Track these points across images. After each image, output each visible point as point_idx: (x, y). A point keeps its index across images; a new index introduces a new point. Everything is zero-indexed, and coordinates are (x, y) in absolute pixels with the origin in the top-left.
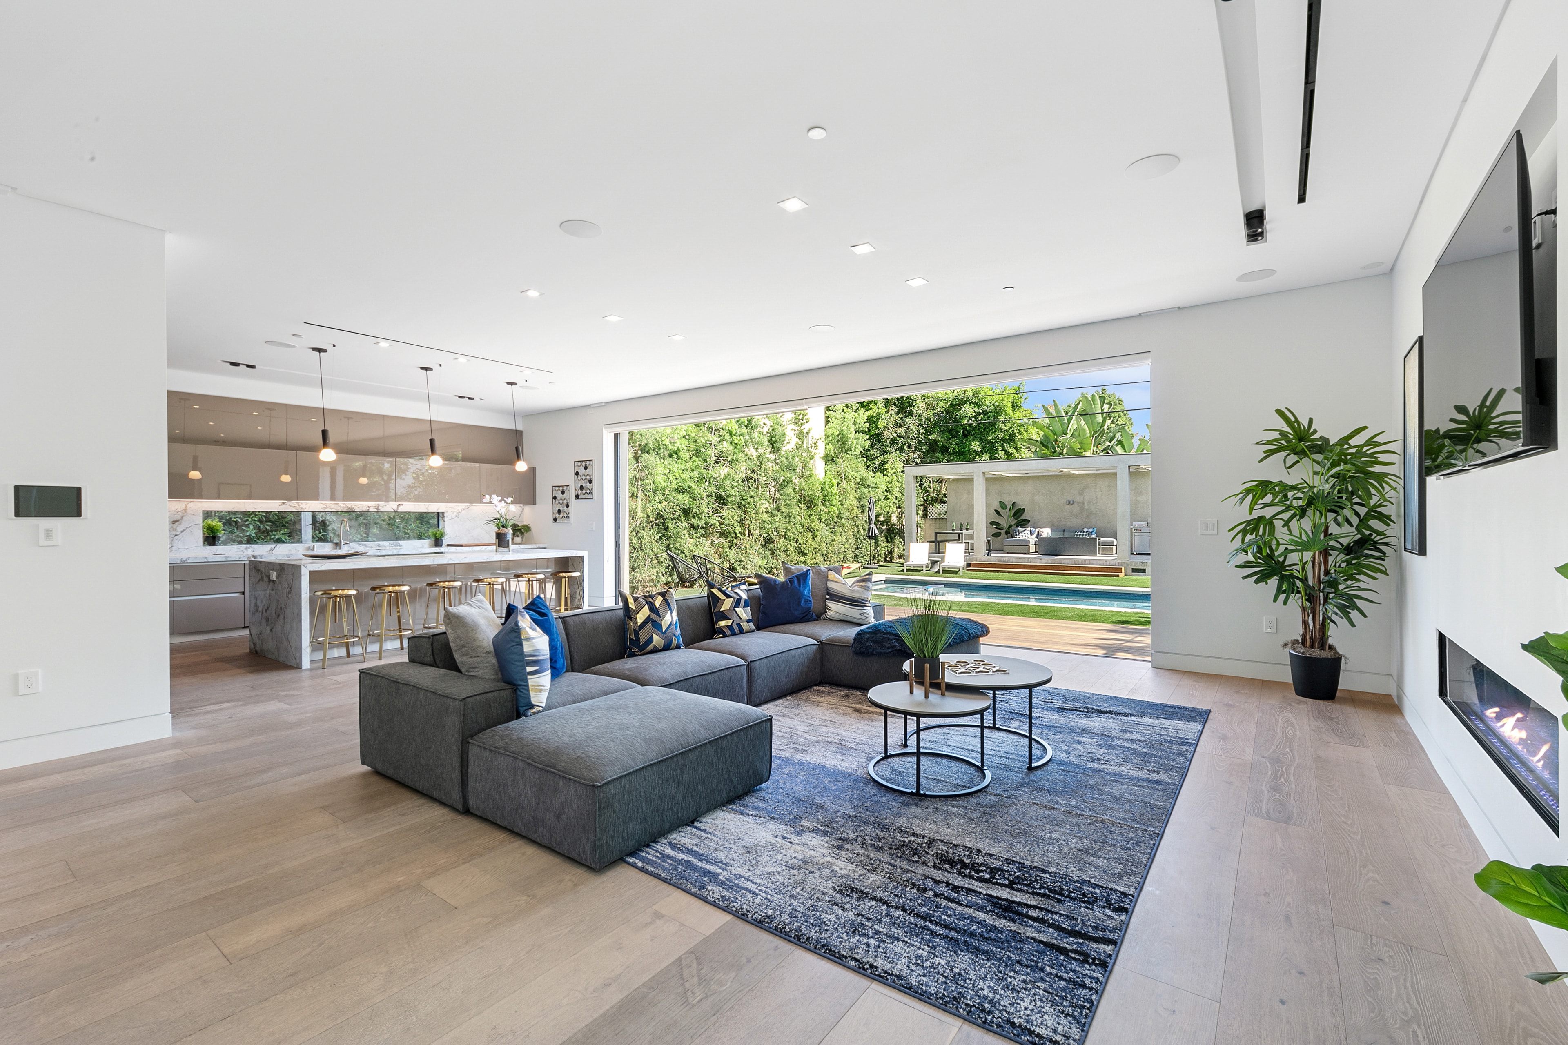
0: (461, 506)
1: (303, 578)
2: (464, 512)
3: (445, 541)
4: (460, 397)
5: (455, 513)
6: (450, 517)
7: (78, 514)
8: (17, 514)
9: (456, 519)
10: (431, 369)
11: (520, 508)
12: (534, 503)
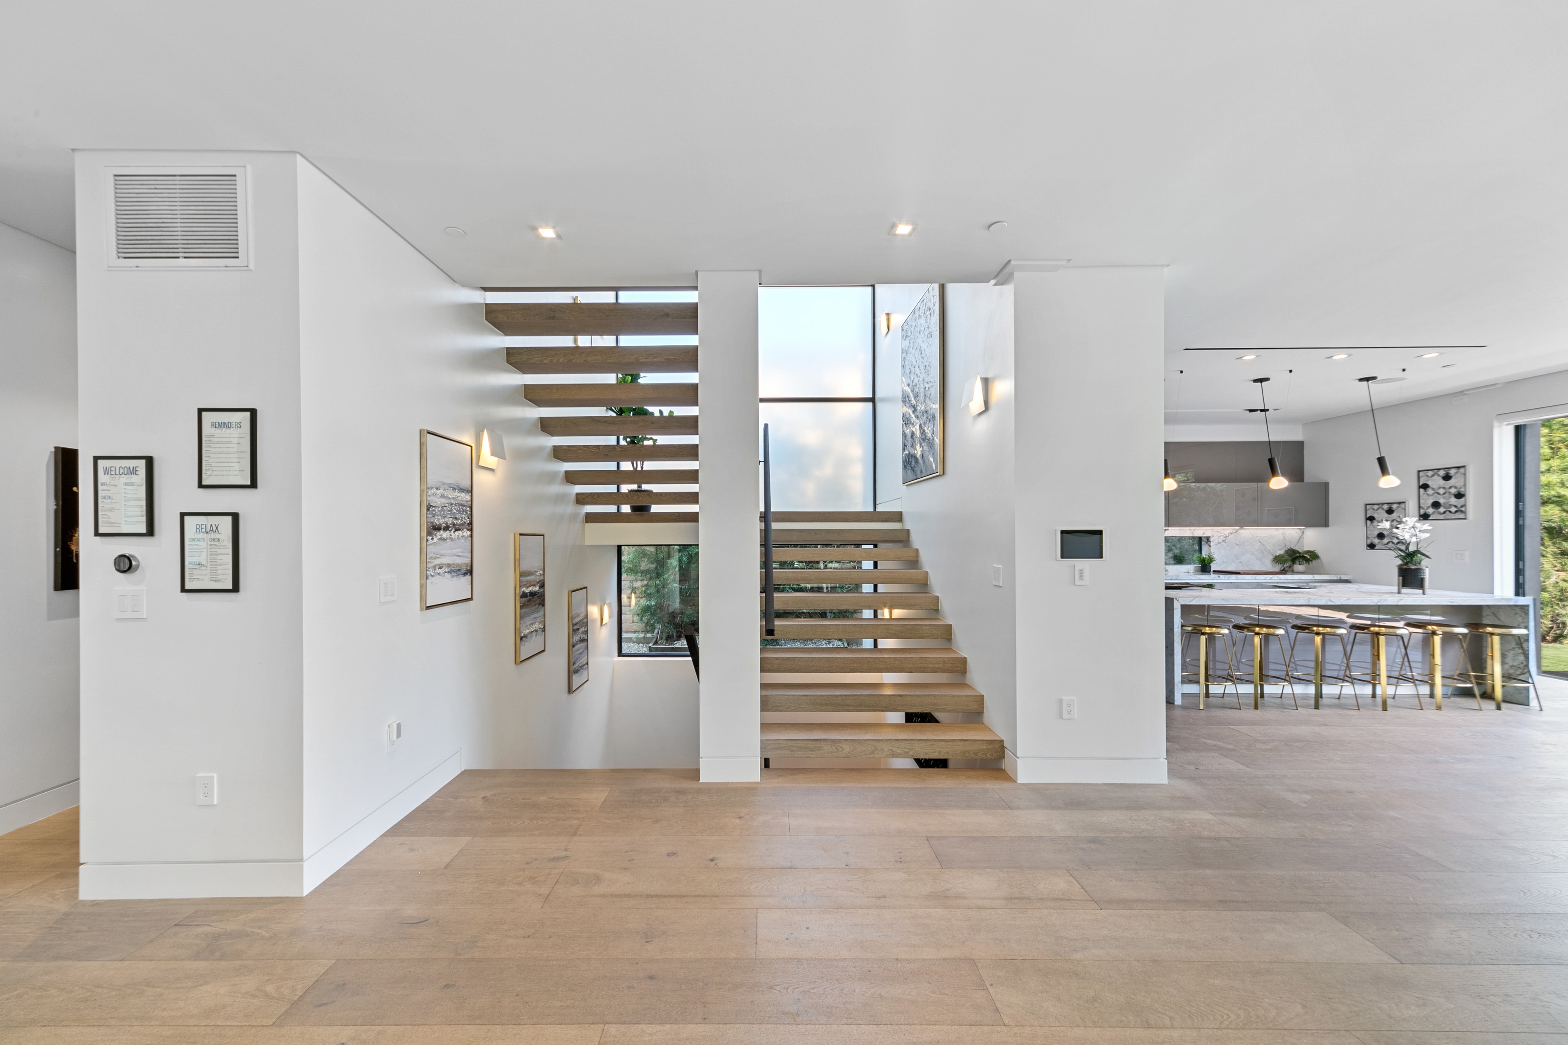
0: (1227, 530)
1: (1175, 611)
2: (1231, 536)
3: (1214, 567)
4: (1251, 411)
5: (1222, 538)
6: (1216, 541)
7: (1101, 557)
8: (1062, 557)
9: (1223, 543)
10: (1267, 379)
11: (1299, 531)
12: (1326, 524)
